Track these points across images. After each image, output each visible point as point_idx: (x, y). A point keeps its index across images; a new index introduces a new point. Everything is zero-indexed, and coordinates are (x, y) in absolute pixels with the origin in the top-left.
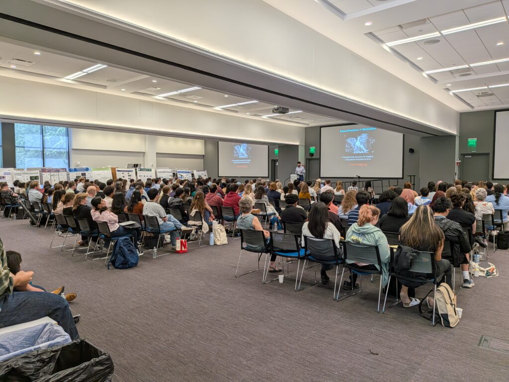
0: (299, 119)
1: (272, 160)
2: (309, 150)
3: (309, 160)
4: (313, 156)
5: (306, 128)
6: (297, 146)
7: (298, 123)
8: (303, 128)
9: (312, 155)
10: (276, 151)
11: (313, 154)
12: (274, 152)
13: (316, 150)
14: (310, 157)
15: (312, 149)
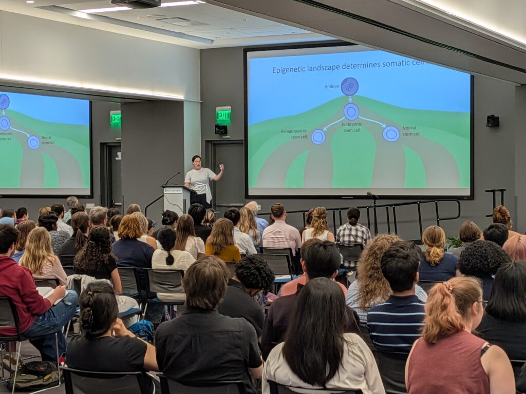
0: (185, 23)
1: (102, 145)
2: (215, 115)
3: (215, 144)
4: (226, 133)
5: (203, 52)
6: (179, 104)
7: (180, 35)
8: (194, 49)
9: (222, 130)
10: (116, 117)
11: (225, 128)
12: (108, 118)
13: (232, 116)
14: (216, 138)
15: (223, 114)
